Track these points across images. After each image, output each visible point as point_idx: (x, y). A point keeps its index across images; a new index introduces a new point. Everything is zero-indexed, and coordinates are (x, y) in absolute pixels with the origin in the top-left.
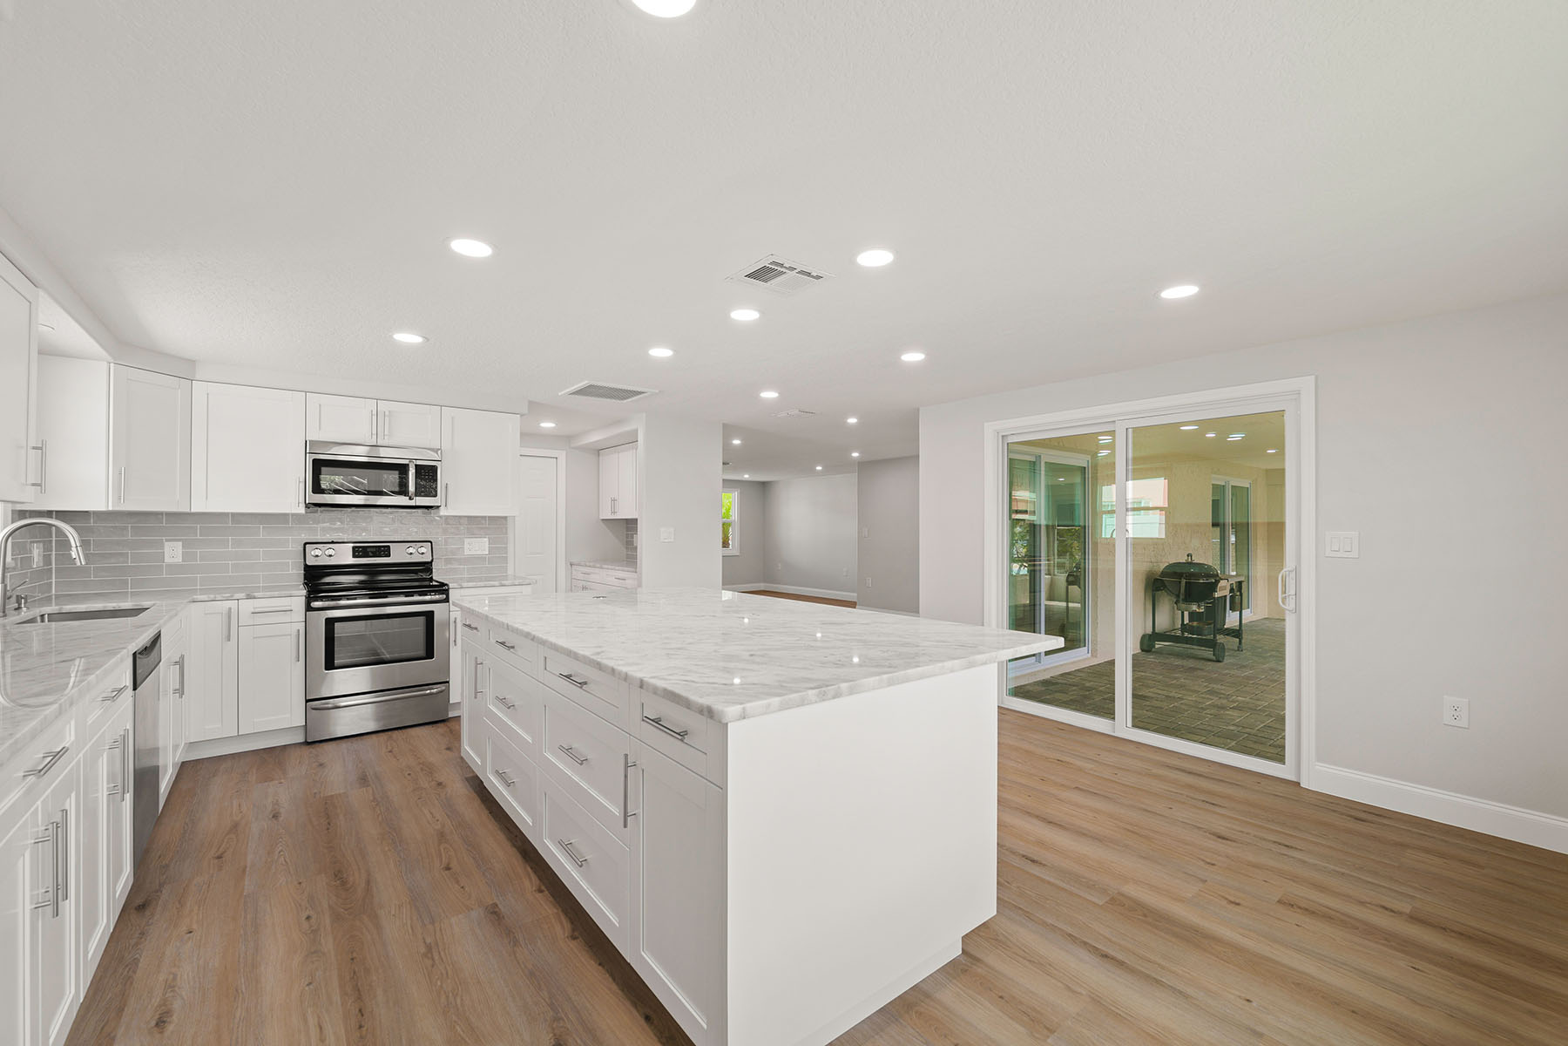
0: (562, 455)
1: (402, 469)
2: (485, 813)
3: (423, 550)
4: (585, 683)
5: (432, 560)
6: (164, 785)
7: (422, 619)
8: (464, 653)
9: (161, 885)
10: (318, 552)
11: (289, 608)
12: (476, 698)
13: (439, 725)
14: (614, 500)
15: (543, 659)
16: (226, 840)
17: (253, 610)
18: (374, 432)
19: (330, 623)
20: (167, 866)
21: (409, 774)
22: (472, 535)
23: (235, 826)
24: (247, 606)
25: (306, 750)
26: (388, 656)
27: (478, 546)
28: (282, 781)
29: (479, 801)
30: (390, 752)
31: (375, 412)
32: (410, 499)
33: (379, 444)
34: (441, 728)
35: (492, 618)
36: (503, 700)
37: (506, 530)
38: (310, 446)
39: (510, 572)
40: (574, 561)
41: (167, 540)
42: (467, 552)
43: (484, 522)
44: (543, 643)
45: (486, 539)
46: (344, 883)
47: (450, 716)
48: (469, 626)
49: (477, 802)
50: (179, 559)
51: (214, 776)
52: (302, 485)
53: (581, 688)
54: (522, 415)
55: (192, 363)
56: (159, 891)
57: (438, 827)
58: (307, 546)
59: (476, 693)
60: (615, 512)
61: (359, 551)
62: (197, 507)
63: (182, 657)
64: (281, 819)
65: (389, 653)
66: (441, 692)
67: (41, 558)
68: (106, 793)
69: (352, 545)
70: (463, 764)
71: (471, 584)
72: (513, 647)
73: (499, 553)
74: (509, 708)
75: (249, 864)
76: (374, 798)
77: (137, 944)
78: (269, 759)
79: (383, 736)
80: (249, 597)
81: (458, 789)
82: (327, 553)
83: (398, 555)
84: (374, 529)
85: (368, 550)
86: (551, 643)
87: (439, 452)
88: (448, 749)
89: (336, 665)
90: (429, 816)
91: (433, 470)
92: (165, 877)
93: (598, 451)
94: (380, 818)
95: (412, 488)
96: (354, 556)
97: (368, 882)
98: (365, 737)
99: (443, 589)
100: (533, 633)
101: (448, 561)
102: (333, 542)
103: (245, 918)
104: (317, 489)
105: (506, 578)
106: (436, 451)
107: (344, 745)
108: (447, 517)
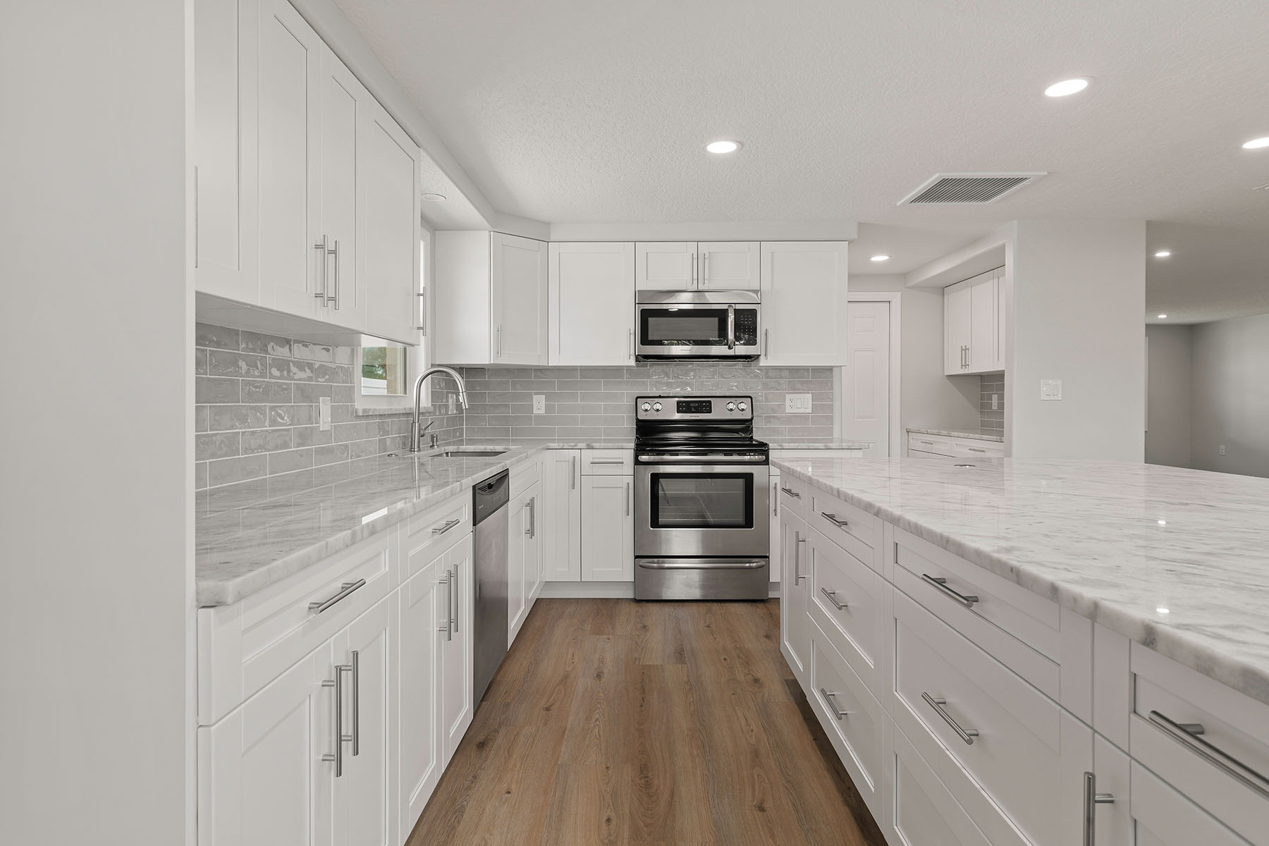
0: (896, 298)
1: (721, 315)
2: (808, 738)
3: (742, 406)
4: (976, 600)
5: (752, 418)
6: (514, 623)
7: (741, 482)
8: (784, 525)
9: (500, 726)
10: (647, 406)
11: (620, 460)
12: (797, 584)
13: (758, 604)
14: (965, 350)
15: (892, 547)
16: (556, 691)
17: (592, 460)
18: (695, 277)
19: (656, 478)
20: (508, 705)
21: (725, 659)
22: (794, 390)
23: (566, 677)
24: (588, 455)
25: (634, 607)
26: (711, 520)
27: (799, 403)
28: (610, 637)
29: (801, 718)
30: (708, 626)
31: (695, 256)
32: (730, 348)
33: (700, 289)
34: (760, 610)
35: (818, 481)
36: (830, 596)
37: (832, 384)
38: (641, 296)
39: (836, 434)
40: (911, 427)
41: (536, 394)
42: (788, 410)
43: (806, 374)
44: (895, 521)
45: (809, 396)
46: (648, 785)
47: (769, 597)
48: (789, 491)
49: (798, 719)
50: (542, 411)
51: (560, 618)
52: (632, 337)
53: (969, 606)
54: (850, 242)
55: (547, 225)
56: (497, 731)
57: (753, 741)
58: (638, 400)
59: (797, 578)
60: (965, 366)
61: (683, 407)
62: (553, 362)
63: (532, 500)
64: (603, 680)
65: (713, 518)
66: (762, 567)
67: (454, 407)
68: (436, 629)
69: (677, 399)
70: (782, 663)
71: (792, 445)
72: (845, 524)
73: (824, 410)
74: (840, 609)
75: (568, 728)
76: (689, 681)
77: (469, 788)
78: (604, 608)
79: (703, 607)
80: (590, 447)
81: (776, 692)
82: (655, 407)
83: (719, 412)
84: (697, 382)
85: (692, 405)
86: (909, 523)
87: (759, 294)
88: (767, 637)
89: (660, 523)
90: (743, 722)
91: (753, 313)
92: (504, 717)
93: (942, 289)
94: (692, 708)
95: (731, 336)
96: (679, 411)
97: (672, 794)
98: (687, 604)
99: (762, 448)
100: (878, 504)
101: (768, 419)
102: (660, 397)
103: (554, 795)
104: (645, 340)
105: (831, 441)
106: (756, 292)
107: (667, 609)
108: (768, 369)
